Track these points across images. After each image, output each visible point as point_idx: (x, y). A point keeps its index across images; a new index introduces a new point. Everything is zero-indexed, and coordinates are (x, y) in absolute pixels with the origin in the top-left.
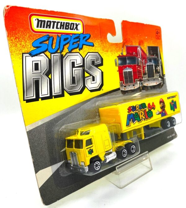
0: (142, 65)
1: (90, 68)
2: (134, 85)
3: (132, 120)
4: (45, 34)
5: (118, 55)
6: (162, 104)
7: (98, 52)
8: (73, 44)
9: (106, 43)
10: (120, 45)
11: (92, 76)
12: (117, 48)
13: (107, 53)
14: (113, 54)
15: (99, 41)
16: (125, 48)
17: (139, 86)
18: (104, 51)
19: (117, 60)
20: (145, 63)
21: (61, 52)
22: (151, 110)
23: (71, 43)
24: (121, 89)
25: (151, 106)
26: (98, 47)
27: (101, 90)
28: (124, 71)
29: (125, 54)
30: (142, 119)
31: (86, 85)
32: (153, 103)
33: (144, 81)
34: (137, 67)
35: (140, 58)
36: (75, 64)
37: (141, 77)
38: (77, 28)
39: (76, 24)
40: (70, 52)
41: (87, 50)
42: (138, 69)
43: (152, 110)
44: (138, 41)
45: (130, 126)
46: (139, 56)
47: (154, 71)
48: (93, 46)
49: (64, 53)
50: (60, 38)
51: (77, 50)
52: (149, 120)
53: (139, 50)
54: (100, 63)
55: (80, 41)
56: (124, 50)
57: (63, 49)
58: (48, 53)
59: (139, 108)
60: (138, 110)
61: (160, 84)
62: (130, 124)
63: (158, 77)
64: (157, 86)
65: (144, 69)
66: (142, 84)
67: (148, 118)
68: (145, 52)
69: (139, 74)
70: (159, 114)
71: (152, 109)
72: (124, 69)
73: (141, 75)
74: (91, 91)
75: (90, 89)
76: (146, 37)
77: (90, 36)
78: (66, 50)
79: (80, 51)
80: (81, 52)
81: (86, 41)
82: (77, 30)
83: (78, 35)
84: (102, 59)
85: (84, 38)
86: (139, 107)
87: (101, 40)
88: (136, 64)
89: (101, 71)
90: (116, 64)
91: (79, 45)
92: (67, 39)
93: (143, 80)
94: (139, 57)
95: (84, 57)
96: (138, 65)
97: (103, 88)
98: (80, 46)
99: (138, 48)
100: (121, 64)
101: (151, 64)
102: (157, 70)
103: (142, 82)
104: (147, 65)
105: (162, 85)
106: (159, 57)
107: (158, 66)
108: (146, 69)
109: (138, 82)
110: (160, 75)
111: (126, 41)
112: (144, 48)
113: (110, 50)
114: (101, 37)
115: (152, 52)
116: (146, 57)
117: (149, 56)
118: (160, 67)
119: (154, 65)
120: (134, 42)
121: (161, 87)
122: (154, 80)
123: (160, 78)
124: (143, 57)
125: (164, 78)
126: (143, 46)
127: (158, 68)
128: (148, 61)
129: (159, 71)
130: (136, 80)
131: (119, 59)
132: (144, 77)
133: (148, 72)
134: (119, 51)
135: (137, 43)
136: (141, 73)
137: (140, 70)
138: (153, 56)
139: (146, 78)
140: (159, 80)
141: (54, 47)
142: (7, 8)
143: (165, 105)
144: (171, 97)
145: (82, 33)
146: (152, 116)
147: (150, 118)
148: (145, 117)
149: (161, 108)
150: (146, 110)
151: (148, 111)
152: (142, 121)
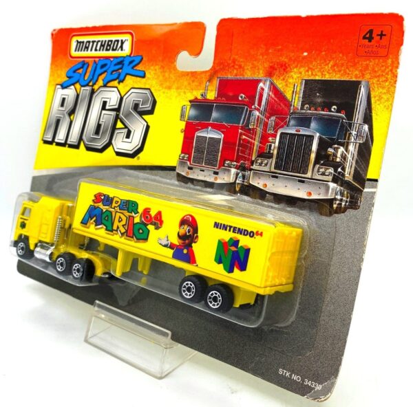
0: (259, 131)
1: (128, 115)
2: (216, 173)
3: (95, 218)
4: (81, 59)
5: (192, 98)
6: (186, 228)
7: (149, 89)
8: (112, 73)
9: (170, 72)
10: (203, 76)
11: (126, 130)
12: (193, 81)
13: (169, 92)
14: (182, 94)
15: (157, 67)
16: (216, 82)
17: (232, 180)
18: (163, 87)
19: (188, 107)
21: (92, 86)
22: (148, 225)
23: (110, 71)
24: (177, 171)
26: (152, 80)
27: (136, 158)
28: (198, 134)
29: (211, 95)
30: (117, 231)
31: (113, 142)
32: (159, 213)
33: (254, 173)
34: (240, 131)
35: (258, 110)
36: (108, 104)
37: (245, 159)
38: (121, 47)
39: (122, 41)
40: (105, 86)
41: (132, 83)
42: (244, 137)
43: (151, 227)
44: (266, 65)
45: (88, 228)
46: (260, 104)
47: (313, 156)
48: (144, 77)
49: (96, 87)
50: (97, 65)
51: (115, 83)
53: (263, 89)
54: (150, 109)
55: (123, 68)
56: (209, 88)
57: (97, 81)
58: (78, 86)
59: (119, 206)
60: (114, 208)
61: (331, 201)
63: (330, 178)
64: (306, 203)
65: (264, 139)
66: (244, 177)
67: (133, 237)
68: (289, 96)
69: (243, 152)
70: (166, 246)
71: (151, 224)
72: (198, 130)
73: (250, 154)
74: (118, 154)
75: (117, 150)
76: (305, 54)
77: (142, 58)
78: (100, 83)
79: (119, 84)
80: (121, 86)
81: (133, 68)
82: (122, 50)
83: (121, 59)
84: (154, 103)
85: (131, 62)
86: (119, 203)
87: (161, 66)
88: (239, 124)
89: (146, 124)
90: (182, 116)
91: (119, 75)
92: (105, 65)
93: (251, 170)
94: (255, 109)
95: (122, 95)
96: (245, 127)
97: (141, 155)
98: (122, 77)
99: (261, 85)
100: (196, 118)
101: (302, 132)
102: (327, 156)
103: (247, 173)
104: (282, 134)
105: (340, 210)
106: (359, 116)
107: (342, 144)
108: (275, 143)
109: (233, 171)
110: (339, 173)
111: (222, 66)
112: (286, 85)
113: (175, 85)
114: (163, 61)
115: (323, 97)
116: (286, 109)
117: (302, 108)
118: (351, 148)
119: (320, 139)
120: (249, 67)
121: (332, 212)
122: (303, 182)
123: (335, 185)
124: (272, 110)
125: (366, 190)
126: (284, 79)
127: (335, 149)
128: (292, 122)
129: (338, 160)
130: (228, 162)
131: (192, 106)
132: (260, 165)
133: (278, 153)
134: (197, 89)
135: (261, 72)
136: (251, 149)
137: (248, 142)
138: (324, 111)
139: (266, 169)
140: (327, 188)
141: (86, 78)
142: (54, 33)
143: (197, 237)
144: (231, 227)
145: (128, 54)
146: (146, 239)
147: (139, 239)
148: (127, 231)
149: (180, 237)
150: (133, 217)
151: (138, 223)
152: (116, 234)
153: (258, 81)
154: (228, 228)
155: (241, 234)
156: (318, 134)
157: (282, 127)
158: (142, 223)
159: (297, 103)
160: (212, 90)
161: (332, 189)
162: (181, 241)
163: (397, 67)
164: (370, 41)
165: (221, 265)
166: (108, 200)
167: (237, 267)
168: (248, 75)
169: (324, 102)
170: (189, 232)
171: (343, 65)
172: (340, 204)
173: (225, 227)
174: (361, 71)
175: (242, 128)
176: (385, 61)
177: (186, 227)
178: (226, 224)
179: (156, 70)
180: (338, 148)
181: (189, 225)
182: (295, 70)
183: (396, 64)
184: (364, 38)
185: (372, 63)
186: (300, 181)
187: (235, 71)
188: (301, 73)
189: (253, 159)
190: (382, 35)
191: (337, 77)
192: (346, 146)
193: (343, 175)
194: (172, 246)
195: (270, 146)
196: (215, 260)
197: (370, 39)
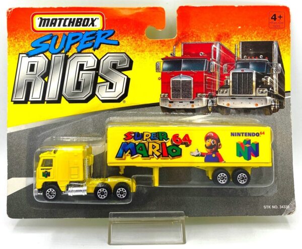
0: (218, 73)
1: (108, 72)
2: (192, 102)
3: (129, 151)
4: (48, 33)
5: (164, 57)
7: (125, 53)
8: (85, 43)
9: (142, 41)
10: (170, 42)
11: (108, 83)
12: (163, 46)
13: (143, 54)
14: (155, 54)
15: (129, 38)
16: (181, 46)
17: (204, 104)
18: (137, 51)
19: (162, 63)
20: (229, 70)
21: (66, 53)
22: (179, 145)
23: (83, 41)
25: (180, 139)
26: (126, 46)
27: (122, 102)
28: (172, 79)
29: (179, 54)
30: (153, 155)
31: (97, 93)
32: (187, 136)
33: (219, 98)
34: (204, 74)
35: (215, 61)
36: (85, 66)
37: (211, 91)
38: (93, 24)
39: (92, 19)
40: (80, 52)
41: (107, 49)
42: (208, 78)
43: (182, 147)
44: (216, 34)
45: (125, 159)
46: (215, 58)
47: (254, 84)
48: (118, 44)
49: (70, 54)
50: (67, 37)
51: (91, 50)
52: (169, 160)
53: (215, 49)
54: (128, 66)
55: (97, 39)
56: (176, 50)
57: (70, 49)
58: (48, 54)
59: (150, 138)
60: (146, 140)
61: (269, 107)
62: (123, 157)
63: (266, 94)
65: (222, 77)
66: (213, 102)
67: (168, 157)
68: (233, 51)
69: (208, 87)
70: (197, 156)
71: (182, 144)
72: (172, 77)
73: (215, 87)
74: (104, 101)
76: (240, 27)
77: (114, 32)
78: (74, 50)
79: (94, 51)
80: (96, 52)
81: (106, 38)
82: (93, 25)
83: (94, 32)
84: (131, 62)
85: (103, 35)
86: (150, 136)
87: (133, 37)
88: (203, 70)
89: (126, 77)
90: (157, 69)
91: (94, 44)
92: (77, 37)
93: (217, 97)
94: (213, 60)
95: (99, 59)
96: (208, 72)
97: (125, 99)
98: (96, 45)
99: (214, 46)
100: (169, 69)
101: (245, 71)
102: (262, 83)
103: (214, 99)
104: (233, 73)
105: (275, 110)
106: (275, 60)
107: (269, 75)
108: (230, 79)
109: (204, 99)
110: (271, 91)
111: (184, 36)
112: (230, 45)
113: (148, 49)
114: (133, 33)
115: (254, 50)
116: (233, 59)
117: (243, 58)
118: (274, 77)
119: (257, 74)
120: (204, 36)
121: (271, 113)
122: (251, 99)
123: (270, 98)
124: (223, 60)
125: (286, 97)
126: (228, 42)
127: (266, 78)
128: (238, 66)
129: (269, 84)
130: (199, 94)
131: (164, 62)
132: (223, 93)
133: (233, 85)
134: (166, 50)
135: (212, 38)
136: (215, 85)
137: (212, 80)
138: (255, 58)
139: (227, 95)
140: (266, 100)
141: (57, 47)
142: (10, 11)
143: (220, 144)
144: (243, 133)
145: (100, 29)
146: (180, 155)
147: (173, 157)
148: (162, 154)
149: (207, 147)
150: (165, 143)
151: (170, 146)
152: (153, 158)
153: (212, 44)
154: (241, 134)
155: (250, 136)
156: (255, 71)
157: (232, 69)
158: (173, 145)
159: (239, 55)
160: (179, 51)
161: (269, 100)
162: (209, 150)
163: (290, 33)
164: (275, 20)
165: (242, 157)
166: (139, 136)
167: (253, 156)
168: (204, 40)
169: (255, 54)
170: (213, 142)
171: (262, 33)
172: (275, 107)
173: (239, 134)
174: (272, 36)
175: (206, 73)
176: (284, 30)
177: (210, 140)
178: (239, 132)
179: (128, 40)
180: (267, 78)
181: (212, 139)
182: (234, 36)
183: (289, 32)
184: (272, 18)
185: (277, 31)
186: (249, 99)
187: (194, 39)
188: (238, 38)
189: (217, 90)
190: (280, 17)
191: (260, 40)
192: (271, 76)
193: (273, 92)
194: (202, 155)
195: (227, 81)
196: (237, 155)
197: (275, 19)
